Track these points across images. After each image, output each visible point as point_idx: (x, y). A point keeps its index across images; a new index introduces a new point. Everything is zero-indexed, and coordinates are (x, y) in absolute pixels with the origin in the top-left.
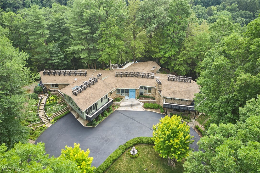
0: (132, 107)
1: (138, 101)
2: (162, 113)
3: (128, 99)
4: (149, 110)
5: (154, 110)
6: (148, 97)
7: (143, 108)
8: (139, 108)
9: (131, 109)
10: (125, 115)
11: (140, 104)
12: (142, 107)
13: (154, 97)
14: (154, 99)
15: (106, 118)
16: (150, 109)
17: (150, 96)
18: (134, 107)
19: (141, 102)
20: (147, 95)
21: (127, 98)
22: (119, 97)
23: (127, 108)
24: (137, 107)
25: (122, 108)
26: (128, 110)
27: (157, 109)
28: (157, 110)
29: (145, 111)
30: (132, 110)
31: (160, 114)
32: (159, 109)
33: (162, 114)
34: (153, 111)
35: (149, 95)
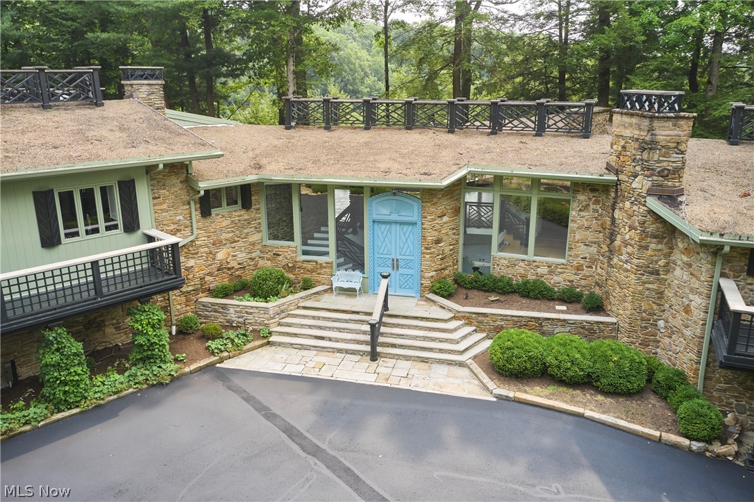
0: (374, 356)
1: (442, 309)
2: (696, 445)
3: (350, 292)
4: (536, 394)
5: (600, 398)
6: (535, 292)
7: (478, 370)
8: (444, 369)
9: (358, 372)
10: (270, 416)
11: (456, 335)
12: (475, 366)
13: (597, 291)
14: (596, 306)
15: (60, 416)
16: (551, 389)
17: (558, 281)
18: (398, 357)
19: (468, 319)
20: (531, 277)
21: (346, 285)
22: (286, 267)
23: (323, 358)
24: (424, 360)
25: (281, 354)
26: (325, 374)
27: (629, 394)
28: (633, 405)
29: (499, 397)
30: (369, 379)
31: (675, 446)
32: (653, 400)
33: (700, 454)
34: (588, 413)
35: (543, 270)
